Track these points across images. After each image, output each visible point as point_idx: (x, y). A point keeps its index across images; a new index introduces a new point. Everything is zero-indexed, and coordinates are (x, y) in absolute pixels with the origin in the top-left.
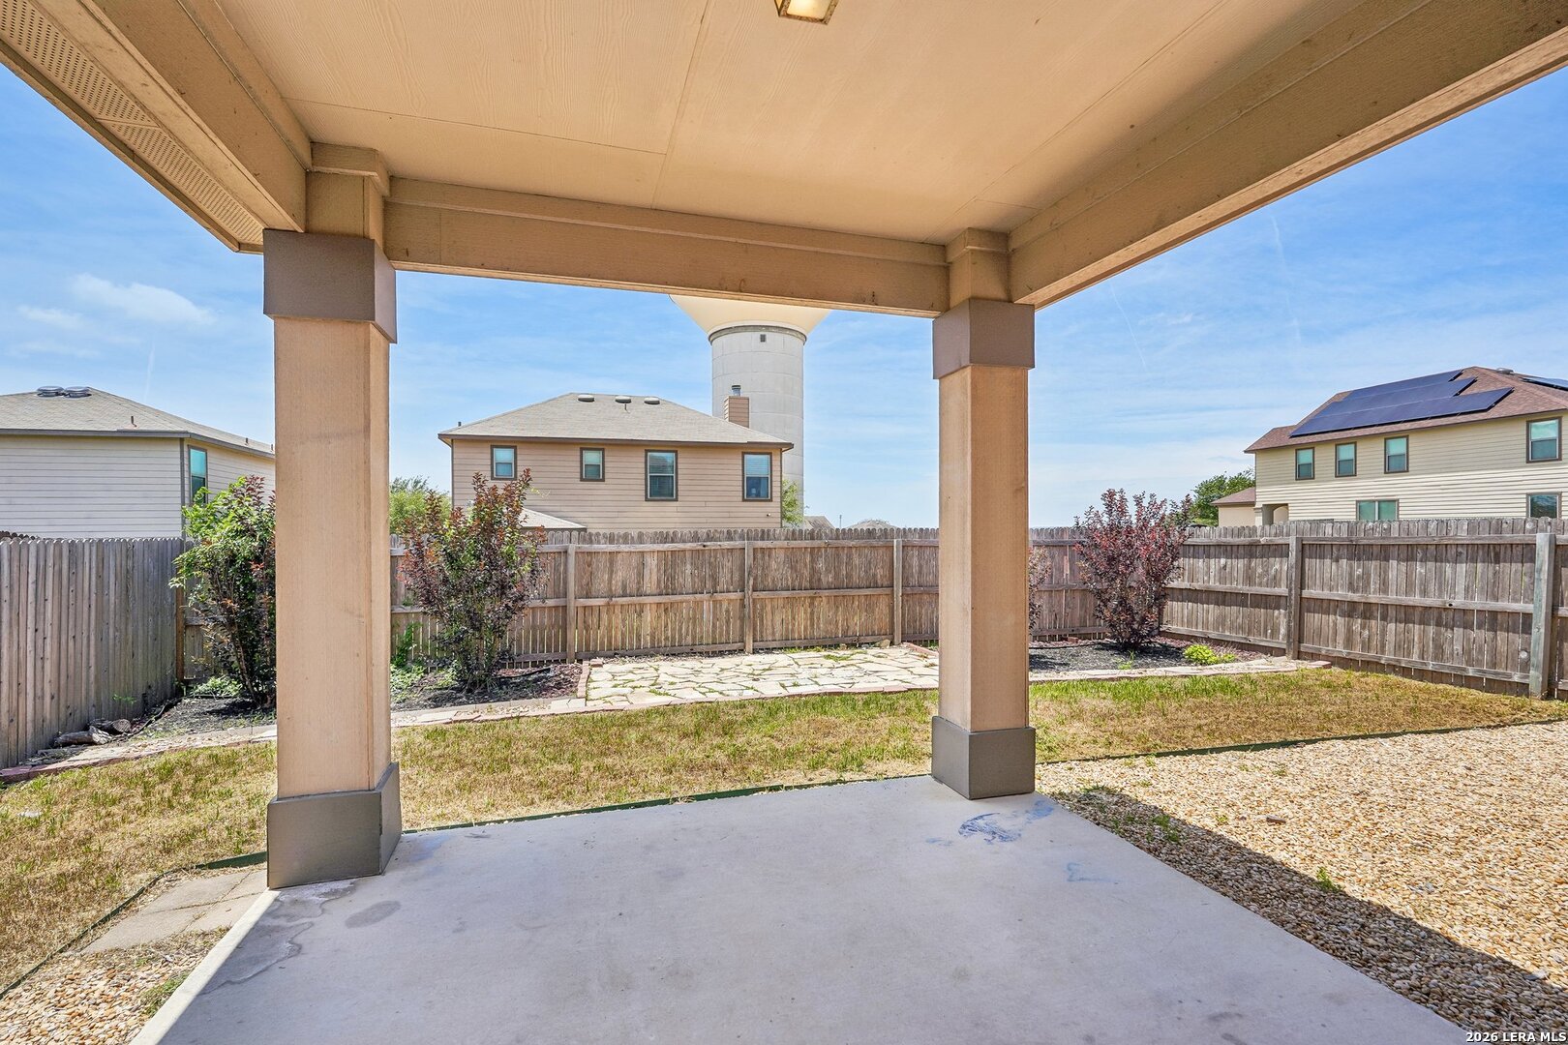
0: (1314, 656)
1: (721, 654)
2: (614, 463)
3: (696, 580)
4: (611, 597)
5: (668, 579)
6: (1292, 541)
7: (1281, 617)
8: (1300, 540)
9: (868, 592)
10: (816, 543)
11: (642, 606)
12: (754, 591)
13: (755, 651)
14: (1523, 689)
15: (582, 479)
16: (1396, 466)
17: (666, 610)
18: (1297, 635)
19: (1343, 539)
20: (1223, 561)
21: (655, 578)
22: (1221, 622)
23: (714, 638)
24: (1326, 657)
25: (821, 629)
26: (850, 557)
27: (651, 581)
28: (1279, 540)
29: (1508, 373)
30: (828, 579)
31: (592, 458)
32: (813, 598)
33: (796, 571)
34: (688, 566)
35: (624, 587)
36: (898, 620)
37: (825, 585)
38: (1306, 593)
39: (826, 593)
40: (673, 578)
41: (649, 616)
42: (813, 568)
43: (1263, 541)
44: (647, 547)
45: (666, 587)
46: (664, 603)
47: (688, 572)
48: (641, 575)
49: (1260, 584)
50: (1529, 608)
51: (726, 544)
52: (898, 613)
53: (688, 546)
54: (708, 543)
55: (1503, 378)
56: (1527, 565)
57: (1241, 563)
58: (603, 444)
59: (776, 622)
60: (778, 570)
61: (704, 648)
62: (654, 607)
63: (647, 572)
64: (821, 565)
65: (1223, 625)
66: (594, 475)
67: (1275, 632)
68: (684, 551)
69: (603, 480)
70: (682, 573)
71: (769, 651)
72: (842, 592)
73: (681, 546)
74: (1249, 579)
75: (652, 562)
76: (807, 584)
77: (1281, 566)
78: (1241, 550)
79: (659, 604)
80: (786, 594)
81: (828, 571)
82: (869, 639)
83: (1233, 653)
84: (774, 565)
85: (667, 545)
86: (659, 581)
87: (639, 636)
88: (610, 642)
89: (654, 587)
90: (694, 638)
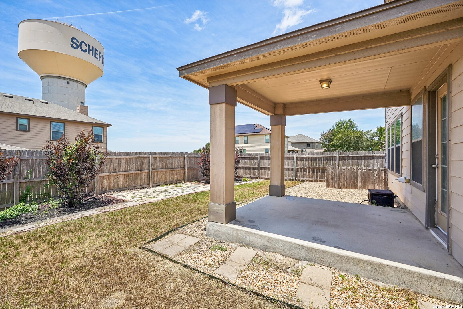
0: (262, 178)
1: (143, 188)
2: (34, 125)
3: (136, 167)
4: (110, 172)
5: (128, 167)
6: (259, 156)
7: (256, 171)
8: (260, 156)
9: (179, 169)
10: (167, 156)
11: (120, 175)
12: (153, 169)
13: (153, 187)
14: (292, 180)
15: (17, 130)
16: (246, 142)
17: (127, 176)
18: (259, 174)
19: (267, 156)
20: (245, 160)
21: (124, 166)
22: (245, 173)
23: (140, 184)
24: (264, 178)
25: (168, 179)
26: (175, 160)
27: (123, 167)
28: (256, 156)
29: (261, 125)
30: (170, 166)
31: (24, 122)
32: (166, 171)
33: (162, 164)
34: (134, 163)
35: (114, 169)
36: (186, 176)
37: (169, 168)
38: (261, 166)
39: (170, 170)
40: (130, 166)
41: (122, 178)
42: (166, 163)
43: (253, 156)
44: (122, 156)
45: (127, 169)
46: (127, 174)
47: (134, 164)
48: (119, 165)
49: (252, 165)
50: (293, 167)
51: (145, 156)
52: (186, 174)
53: (135, 156)
54: (140, 156)
55: (261, 126)
56: (293, 160)
57: (249, 161)
58: (30, 117)
59: (157, 178)
60: (158, 163)
61: (138, 187)
62: (123, 175)
63: (121, 164)
64: (168, 162)
65: (245, 174)
66: (25, 129)
67: (255, 174)
68: (133, 158)
69: (29, 131)
70: (132, 164)
71: (156, 186)
72: (173, 169)
73: (132, 156)
74: (250, 164)
75: (123, 161)
76: (165, 167)
77: (257, 161)
78: (249, 158)
79: (125, 174)
80: (160, 170)
81: (170, 164)
82: (179, 181)
83: (250, 179)
84: (157, 162)
85: (128, 156)
86: (125, 167)
87: (118, 185)
88: (109, 187)
89: (124, 169)
90: (135, 184)
